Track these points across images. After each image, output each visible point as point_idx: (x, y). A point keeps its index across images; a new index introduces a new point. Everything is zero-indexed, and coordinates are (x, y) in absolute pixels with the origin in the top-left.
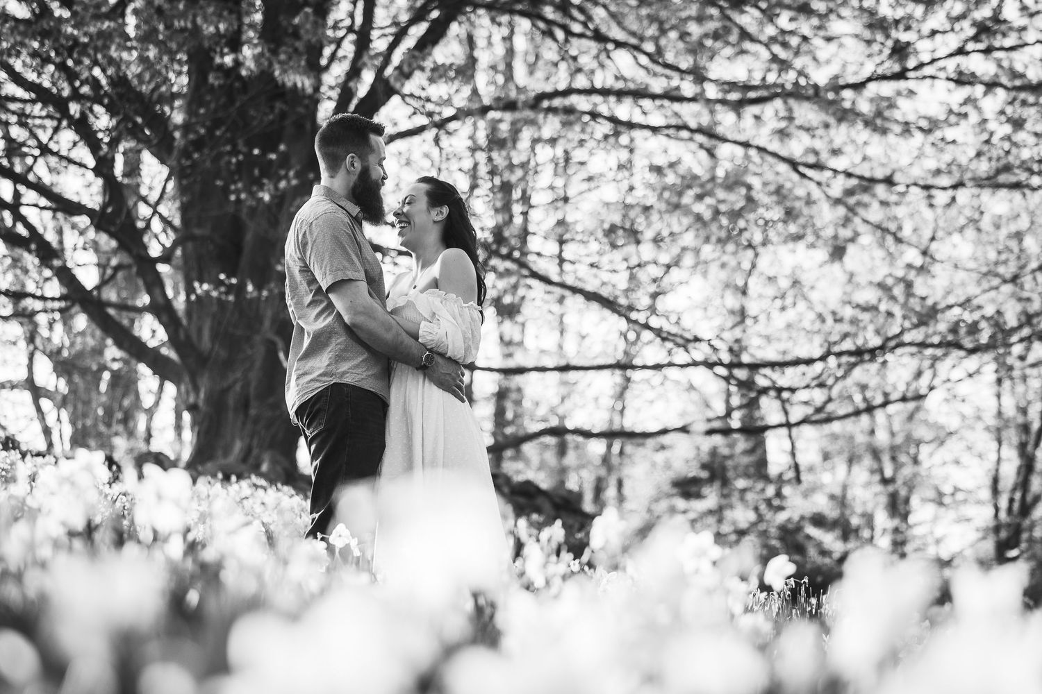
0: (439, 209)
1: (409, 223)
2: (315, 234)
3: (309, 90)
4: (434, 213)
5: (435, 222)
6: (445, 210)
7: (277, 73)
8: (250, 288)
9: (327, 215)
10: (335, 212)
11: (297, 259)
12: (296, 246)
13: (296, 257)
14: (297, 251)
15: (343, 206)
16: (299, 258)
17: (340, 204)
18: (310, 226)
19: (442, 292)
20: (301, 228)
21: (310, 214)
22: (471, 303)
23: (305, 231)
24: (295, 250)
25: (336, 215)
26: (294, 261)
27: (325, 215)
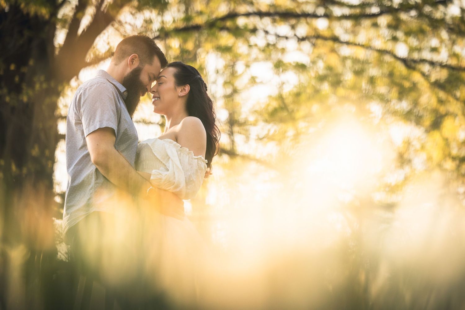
0: (182, 87)
1: (159, 98)
2: (86, 97)
3: (47, 17)
4: (179, 89)
5: (179, 97)
6: (187, 88)
7: (23, 5)
8: (14, 167)
9: (99, 84)
10: (104, 83)
11: (74, 115)
12: (74, 105)
13: (73, 114)
14: (75, 108)
15: (115, 84)
16: (75, 114)
17: (112, 82)
18: (85, 90)
19: (179, 145)
20: (79, 92)
21: (87, 84)
22: (200, 156)
23: (81, 94)
24: (74, 108)
25: (105, 85)
26: (72, 117)
27: (97, 84)
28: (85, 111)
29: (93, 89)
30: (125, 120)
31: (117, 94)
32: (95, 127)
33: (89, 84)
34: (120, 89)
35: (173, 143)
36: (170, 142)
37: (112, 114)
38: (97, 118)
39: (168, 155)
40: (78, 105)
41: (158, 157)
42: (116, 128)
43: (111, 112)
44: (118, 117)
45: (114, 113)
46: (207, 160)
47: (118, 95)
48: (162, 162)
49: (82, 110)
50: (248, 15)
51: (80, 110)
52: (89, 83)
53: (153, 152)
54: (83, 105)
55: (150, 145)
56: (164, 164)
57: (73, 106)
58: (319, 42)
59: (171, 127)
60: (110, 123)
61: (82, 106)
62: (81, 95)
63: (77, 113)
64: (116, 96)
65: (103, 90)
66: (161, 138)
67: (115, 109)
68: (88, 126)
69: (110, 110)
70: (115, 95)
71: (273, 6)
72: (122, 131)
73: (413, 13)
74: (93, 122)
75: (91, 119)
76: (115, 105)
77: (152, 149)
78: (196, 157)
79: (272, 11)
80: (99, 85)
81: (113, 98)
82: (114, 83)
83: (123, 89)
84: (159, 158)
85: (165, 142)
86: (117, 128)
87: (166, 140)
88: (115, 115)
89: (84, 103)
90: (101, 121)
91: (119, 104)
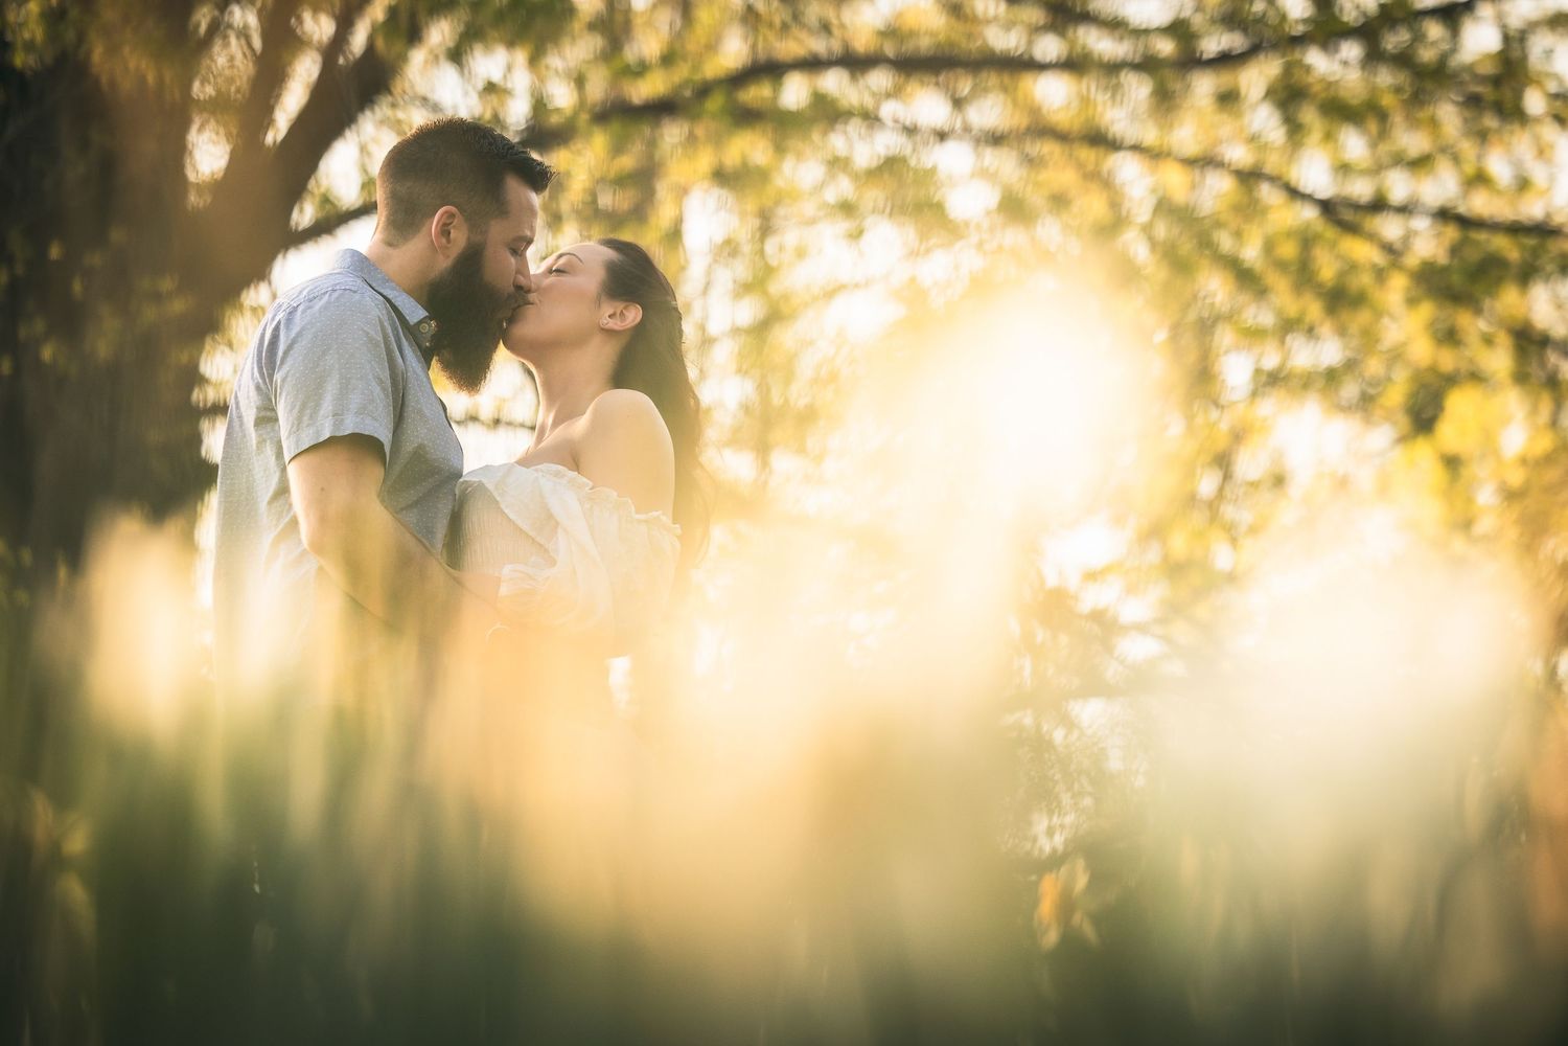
2: (293, 334)
5: (602, 330)
6: (634, 314)
9: (336, 295)
10: (355, 292)
11: (253, 393)
12: (255, 358)
13: (252, 388)
14: (256, 370)
15: (390, 297)
16: (258, 388)
17: (382, 291)
18: (290, 313)
19: (585, 480)
20: (273, 319)
21: (301, 292)
22: (655, 514)
23: (279, 323)
24: (253, 368)
25: (357, 297)
26: (248, 397)
27: (330, 295)
28: (289, 379)
29: (317, 307)
30: (420, 412)
31: (395, 329)
32: (318, 433)
33: (305, 293)
34: (406, 312)
35: (564, 476)
36: (557, 474)
37: (377, 390)
38: (326, 405)
39: (550, 516)
40: (269, 358)
41: (519, 523)
42: (387, 436)
43: (374, 383)
44: (395, 400)
45: (384, 389)
46: (677, 526)
47: (398, 332)
48: (533, 539)
49: (278, 377)
50: (813, 64)
51: (271, 376)
52: (304, 289)
53: (502, 510)
54: (282, 363)
55: (490, 486)
56: (541, 545)
57: (253, 363)
58: (1047, 148)
59: (556, 424)
60: (367, 422)
61: (278, 363)
62: (277, 329)
63: (262, 386)
64: (391, 335)
65: (349, 313)
66: (526, 461)
67: (386, 375)
68: (294, 429)
69: (370, 377)
70: (389, 330)
71: (891, 32)
72: (409, 447)
73: (1352, 50)
74: (311, 416)
75: (308, 406)
76: (386, 364)
77: (498, 499)
78: (642, 517)
79: (890, 50)
80: (337, 298)
81: (380, 338)
82: (387, 292)
83: (415, 312)
84: (525, 527)
85: (541, 474)
86: (390, 436)
87: (544, 466)
88: (387, 396)
89: (286, 353)
90: (338, 415)
91: (400, 360)
